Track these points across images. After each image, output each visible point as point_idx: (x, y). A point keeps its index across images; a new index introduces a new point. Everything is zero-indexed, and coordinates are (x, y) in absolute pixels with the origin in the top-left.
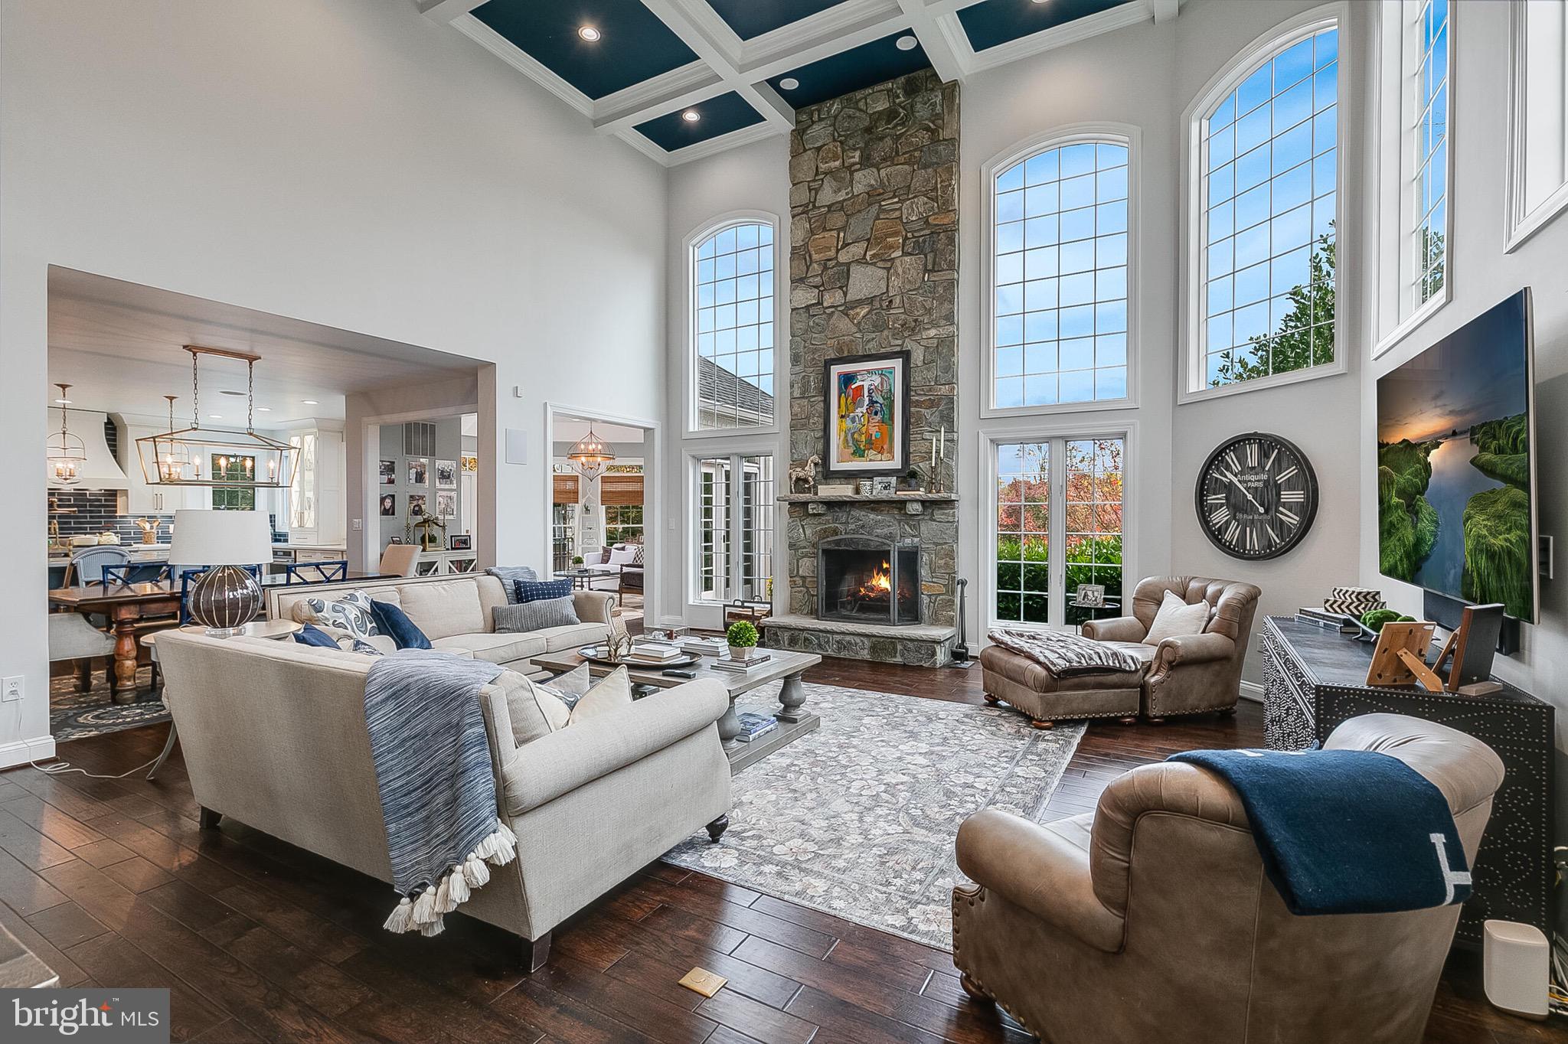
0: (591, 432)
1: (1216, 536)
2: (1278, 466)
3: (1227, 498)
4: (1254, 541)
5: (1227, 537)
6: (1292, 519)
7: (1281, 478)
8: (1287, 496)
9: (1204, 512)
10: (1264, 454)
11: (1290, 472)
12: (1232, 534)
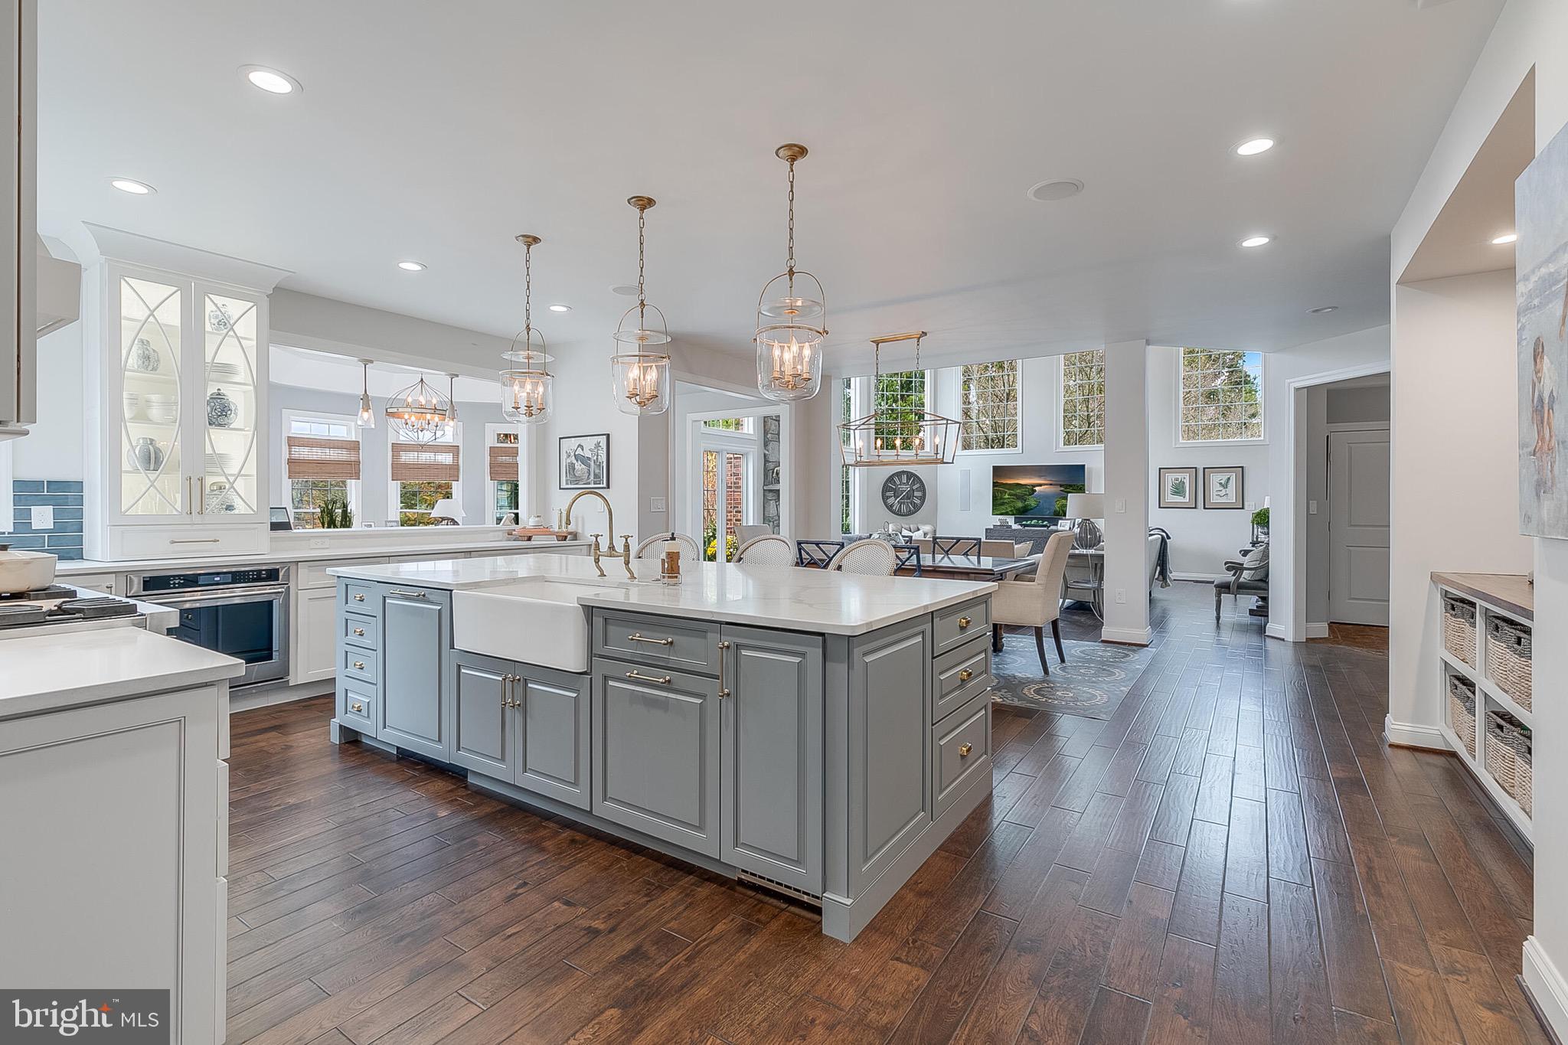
0: (422, 380)
1: (890, 508)
2: (913, 483)
3: (894, 494)
4: (904, 508)
5: (894, 508)
6: (917, 501)
7: (914, 488)
8: (916, 494)
9: (885, 498)
10: (908, 479)
11: (917, 486)
12: (896, 507)
